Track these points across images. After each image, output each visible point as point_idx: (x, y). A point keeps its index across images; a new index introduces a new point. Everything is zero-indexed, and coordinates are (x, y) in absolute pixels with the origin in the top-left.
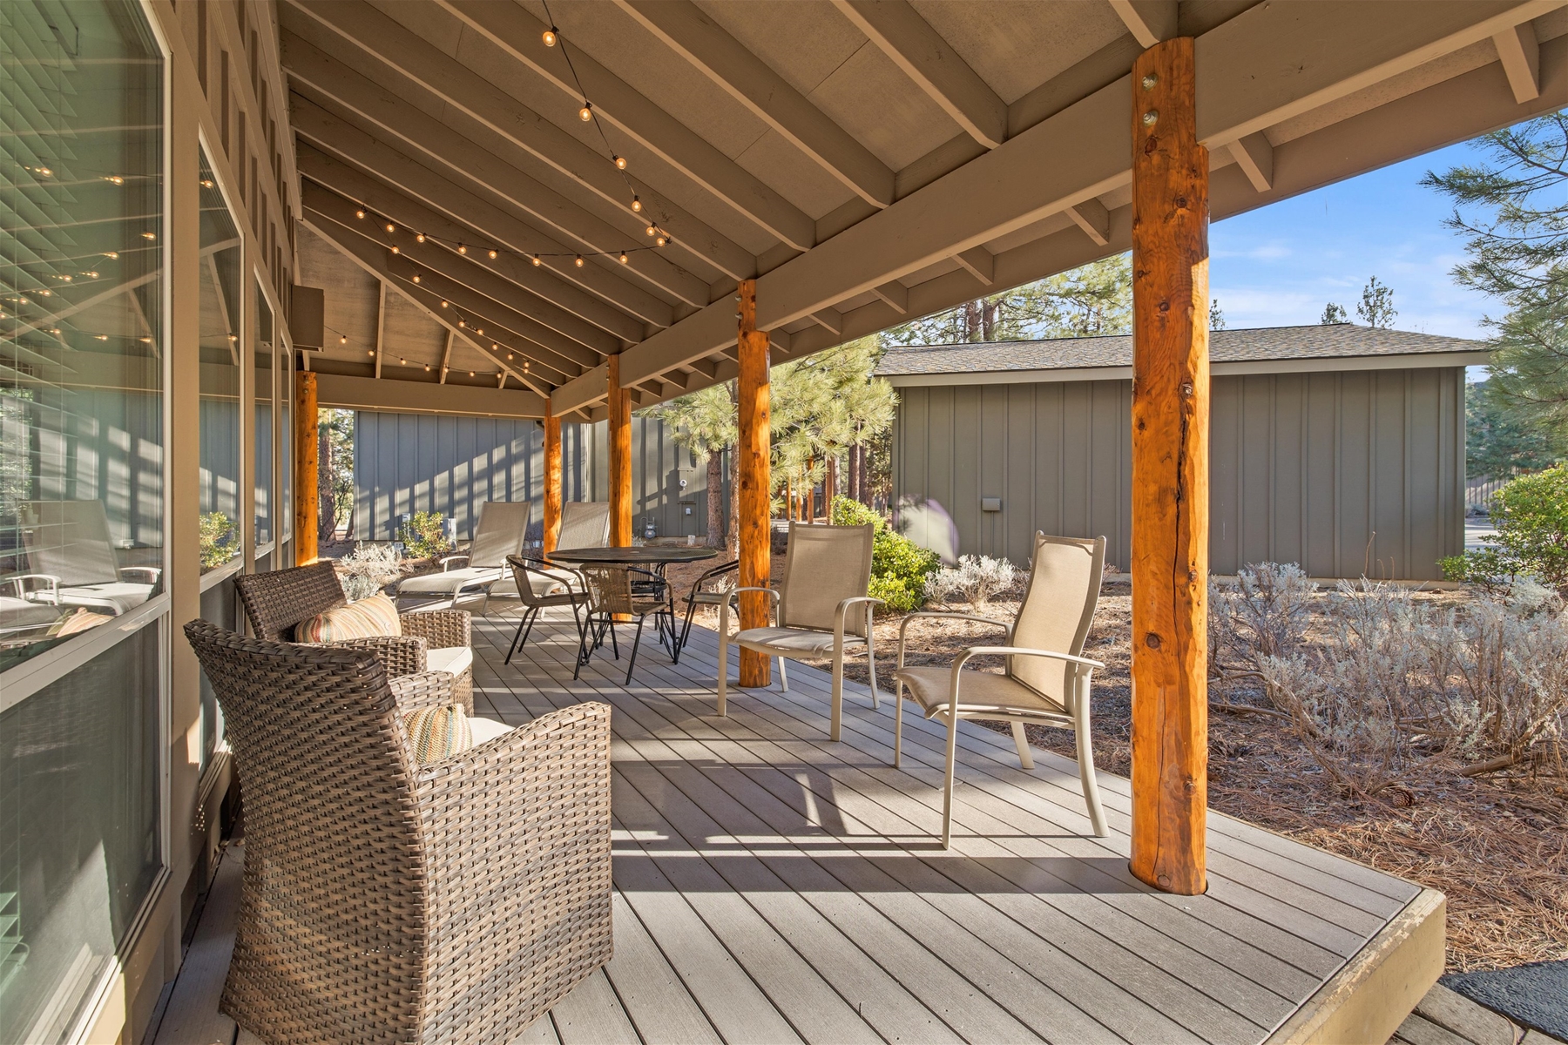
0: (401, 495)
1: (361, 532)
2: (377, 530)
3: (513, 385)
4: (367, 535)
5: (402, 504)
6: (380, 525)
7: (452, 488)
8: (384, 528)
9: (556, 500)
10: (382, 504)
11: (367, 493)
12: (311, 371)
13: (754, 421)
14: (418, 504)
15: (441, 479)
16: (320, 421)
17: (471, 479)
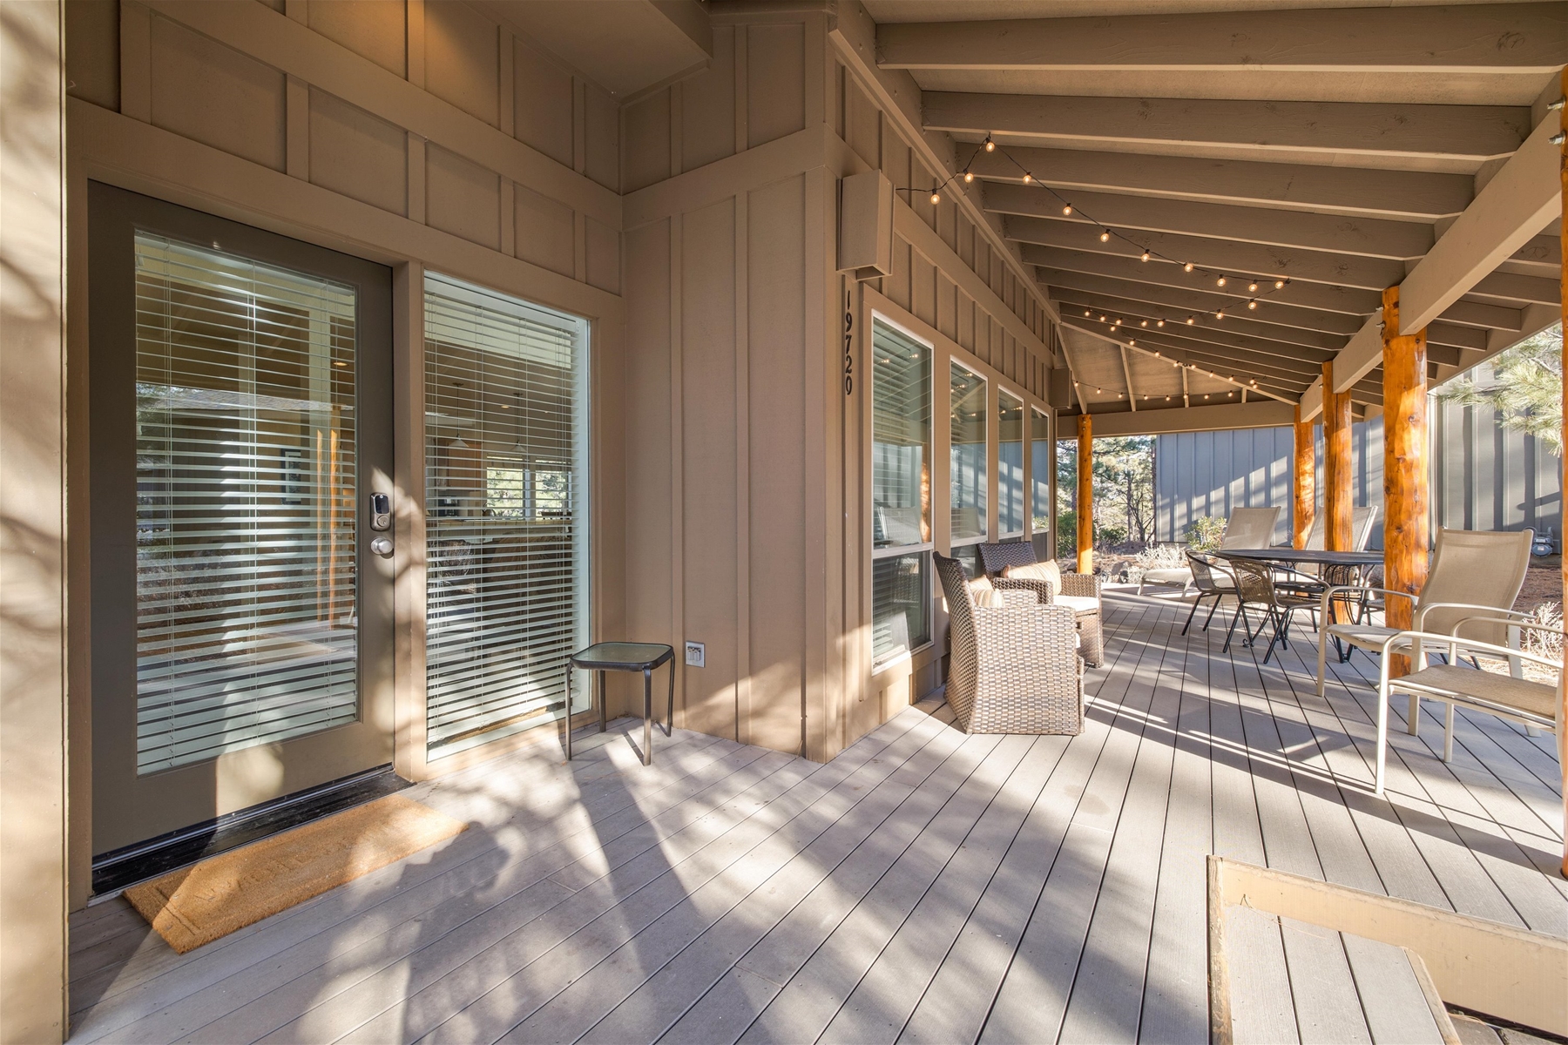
0: (1198, 502)
1: (1163, 535)
2: (1176, 533)
3: (1252, 398)
4: (1167, 538)
5: (1198, 510)
6: (1179, 529)
7: (1248, 494)
8: (1182, 531)
9: (1307, 505)
10: (1181, 509)
11: (1167, 500)
12: (1088, 413)
13: (1397, 427)
14: (1213, 510)
15: (1237, 486)
16: (1094, 450)
17: (1268, 485)
